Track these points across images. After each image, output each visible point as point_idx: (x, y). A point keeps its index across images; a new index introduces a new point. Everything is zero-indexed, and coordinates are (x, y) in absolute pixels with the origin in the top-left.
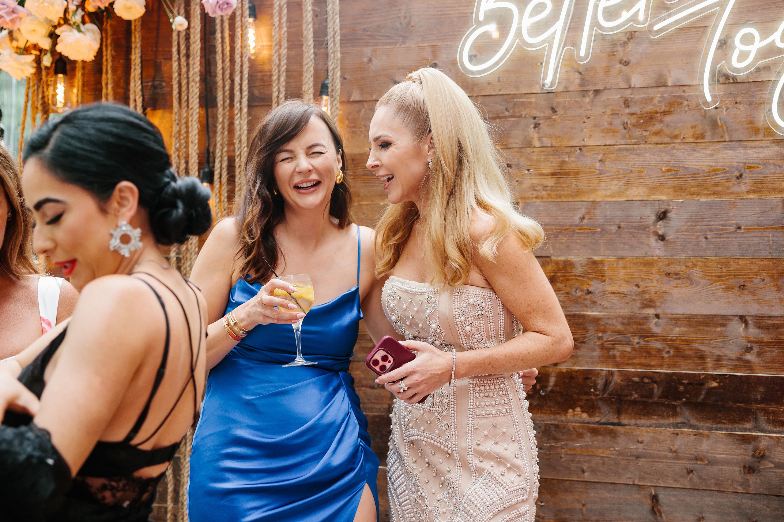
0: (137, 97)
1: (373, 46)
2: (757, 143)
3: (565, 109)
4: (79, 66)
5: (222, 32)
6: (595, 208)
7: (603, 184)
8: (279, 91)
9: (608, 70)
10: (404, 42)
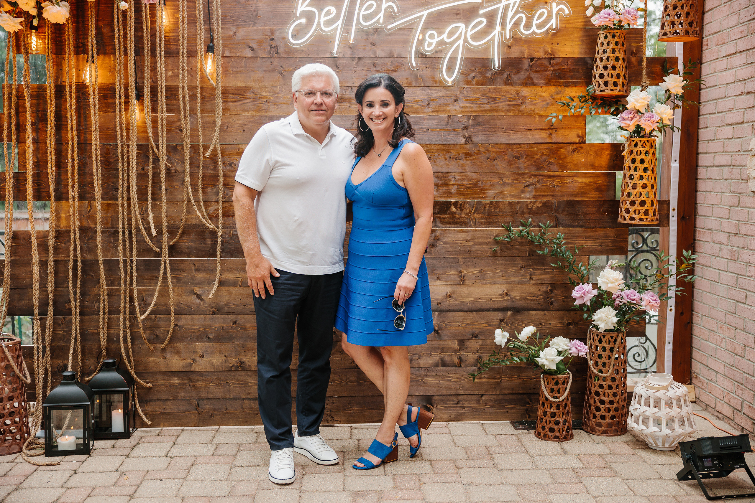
0: (94, 48)
1: (236, 26)
2: (436, 88)
3: (343, 67)
4: (48, 25)
5: (146, 12)
8: (183, 48)
9: (365, 47)
10: (254, 25)
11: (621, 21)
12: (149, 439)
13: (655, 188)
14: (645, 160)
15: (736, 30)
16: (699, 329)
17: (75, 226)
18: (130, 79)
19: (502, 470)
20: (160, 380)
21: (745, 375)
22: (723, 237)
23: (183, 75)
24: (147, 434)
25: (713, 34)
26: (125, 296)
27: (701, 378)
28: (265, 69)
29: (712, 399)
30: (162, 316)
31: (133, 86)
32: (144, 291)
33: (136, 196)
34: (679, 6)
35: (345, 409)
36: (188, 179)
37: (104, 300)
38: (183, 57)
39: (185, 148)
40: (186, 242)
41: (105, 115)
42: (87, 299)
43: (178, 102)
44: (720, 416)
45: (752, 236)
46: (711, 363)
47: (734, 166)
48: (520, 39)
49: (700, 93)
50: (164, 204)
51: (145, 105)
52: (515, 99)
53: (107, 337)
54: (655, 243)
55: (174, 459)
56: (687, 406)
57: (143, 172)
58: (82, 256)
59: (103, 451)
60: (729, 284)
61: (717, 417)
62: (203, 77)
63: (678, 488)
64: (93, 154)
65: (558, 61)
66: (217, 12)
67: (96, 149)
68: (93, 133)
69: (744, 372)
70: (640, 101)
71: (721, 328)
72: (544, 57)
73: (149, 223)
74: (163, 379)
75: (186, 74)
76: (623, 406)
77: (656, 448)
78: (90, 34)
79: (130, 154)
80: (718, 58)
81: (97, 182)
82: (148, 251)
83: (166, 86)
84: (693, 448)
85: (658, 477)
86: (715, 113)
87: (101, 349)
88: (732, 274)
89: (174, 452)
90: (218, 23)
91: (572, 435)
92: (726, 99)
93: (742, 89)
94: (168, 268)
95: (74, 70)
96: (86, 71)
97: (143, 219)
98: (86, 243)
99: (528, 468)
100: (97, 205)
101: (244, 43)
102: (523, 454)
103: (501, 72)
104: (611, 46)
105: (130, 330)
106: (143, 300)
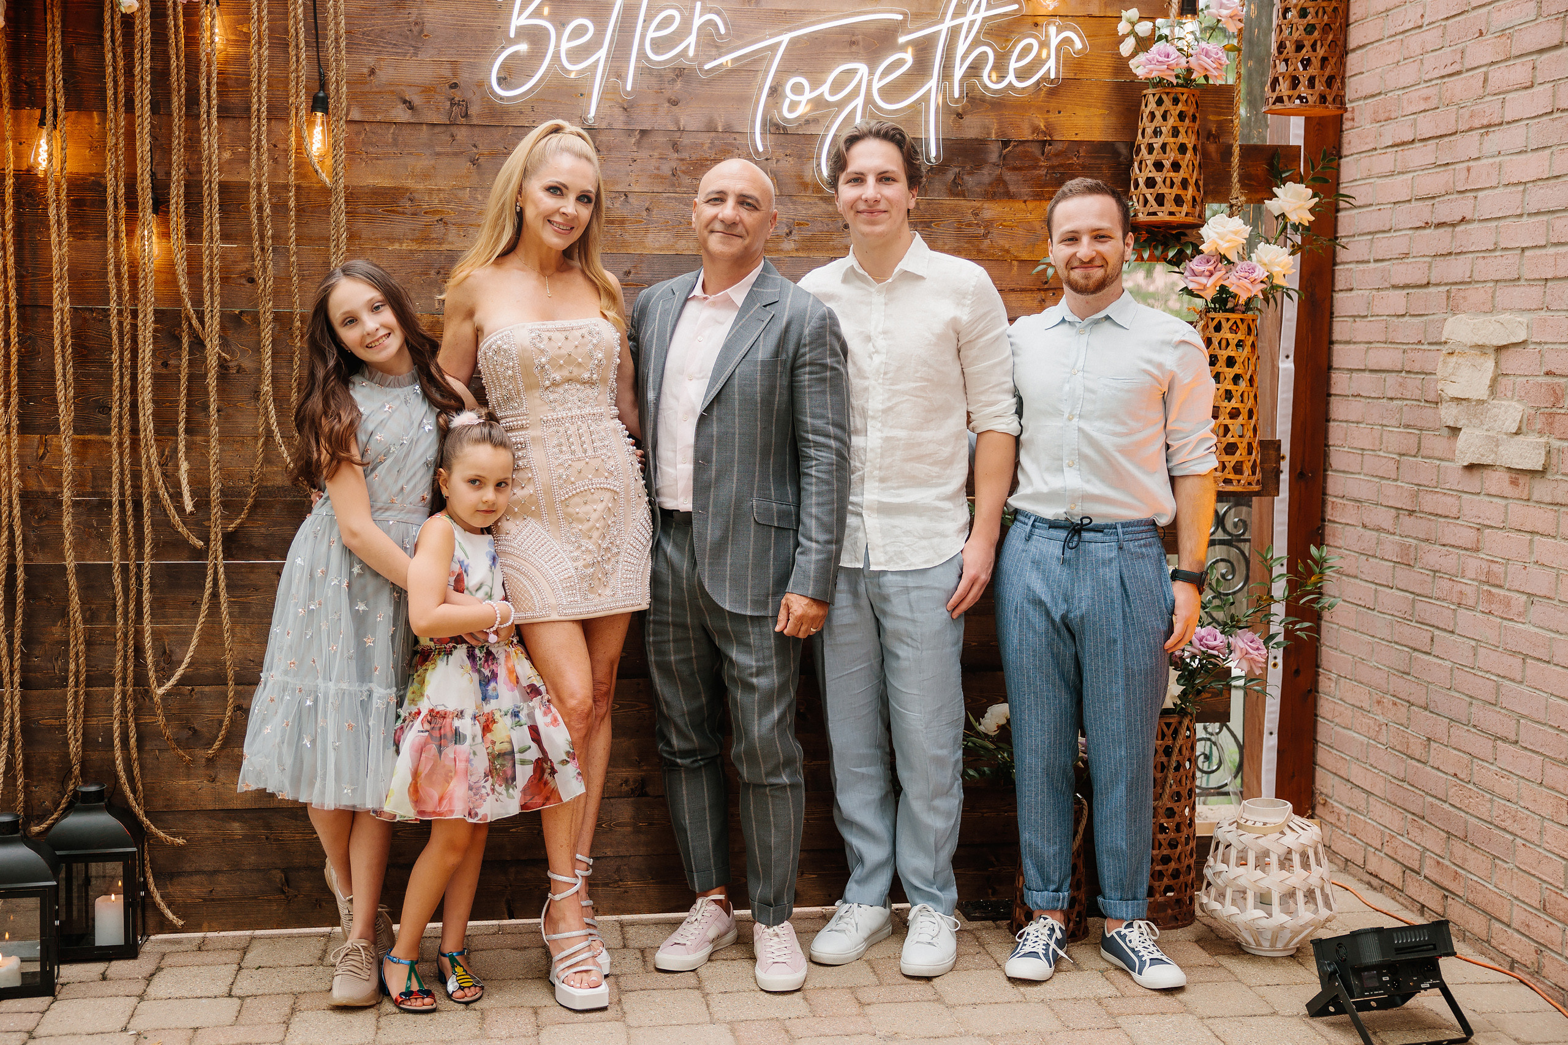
0: (58, 96)
1: (376, 54)
2: (806, 199)
3: (610, 149)
5: (176, 19)
6: (642, 262)
7: (650, 235)
8: (259, 101)
9: (655, 109)
10: (416, 54)
11: (1189, 71)
12: (181, 959)
13: (1255, 418)
14: (1237, 359)
15: (1414, 94)
16: (1331, 706)
17: (10, 489)
18: (139, 166)
19: (953, 1006)
20: (202, 828)
21: (1430, 799)
22: (1384, 518)
23: (258, 159)
24: (174, 948)
25: (1366, 98)
26: (126, 645)
27: (1335, 804)
28: (438, 149)
29: (1357, 847)
30: (207, 689)
31: (147, 183)
32: (167, 634)
33: (152, 425)
34: (1307, 44)
35: (607, 885)
36: (267, 387)
37: (77, 653)
38: (259, 121)
39: (262, 320)
40: (262, 526)
41: (80, 243)
42: (36, 653)
43: (247, 217)
44: (1375, 882)
45: (1446, 517)
46: (1357, 773)
47: (1409, 372)
48: (983, 100)
49: (1336, 218)
50: (213, 443)
51: (172, 225)
52: (969, 225)
53: (83, 734)
54: (1241, 524)
55: (248, 1000)
56: (1319, 864)
57: (164, 371)
58: (26, 557)
59: (83, 987)
60: (1396, 613)
61: (1369, 884)
62: (303, 165)
63: (1311, 1033)
64: (55, 331)
65: (1060, 147)
66: (337, 24)
67: (62, 320)
68: (56, 286)
69: (1427, 793)
70: (1228, 238)
71: (1379, 702)
72: (1030, 138)
73: (178, 485)
74: (209, 827)
75: (265, 157)
76: (1189, 867)
77: (1257, 953)
78: (49, 65)
79: (140, 332)
80: (1375, 149)
81: (64, 393)
82: (178, 544)
83: (221, 184)
84: (1342, 951)
85: (1268, 1010)
86: (1368, 262)
87: (70, 761)
88: (1402, 593)
89: (244, 986)
90: (337, 47)
91: (1086, 928)
92: (1392, 234)
93: (1426, 216)
94: (222, 584)
95: (11, 143)
96: (39, 146)
97: (164, 474)
98: (34, 529)
99: (1006, 999)
100: (63, 444)
101: (393, 92)
102: (992, 972)
103: (940, 169)
104: (1171, 121)
105: (136, 719)
106: (165, 652)
